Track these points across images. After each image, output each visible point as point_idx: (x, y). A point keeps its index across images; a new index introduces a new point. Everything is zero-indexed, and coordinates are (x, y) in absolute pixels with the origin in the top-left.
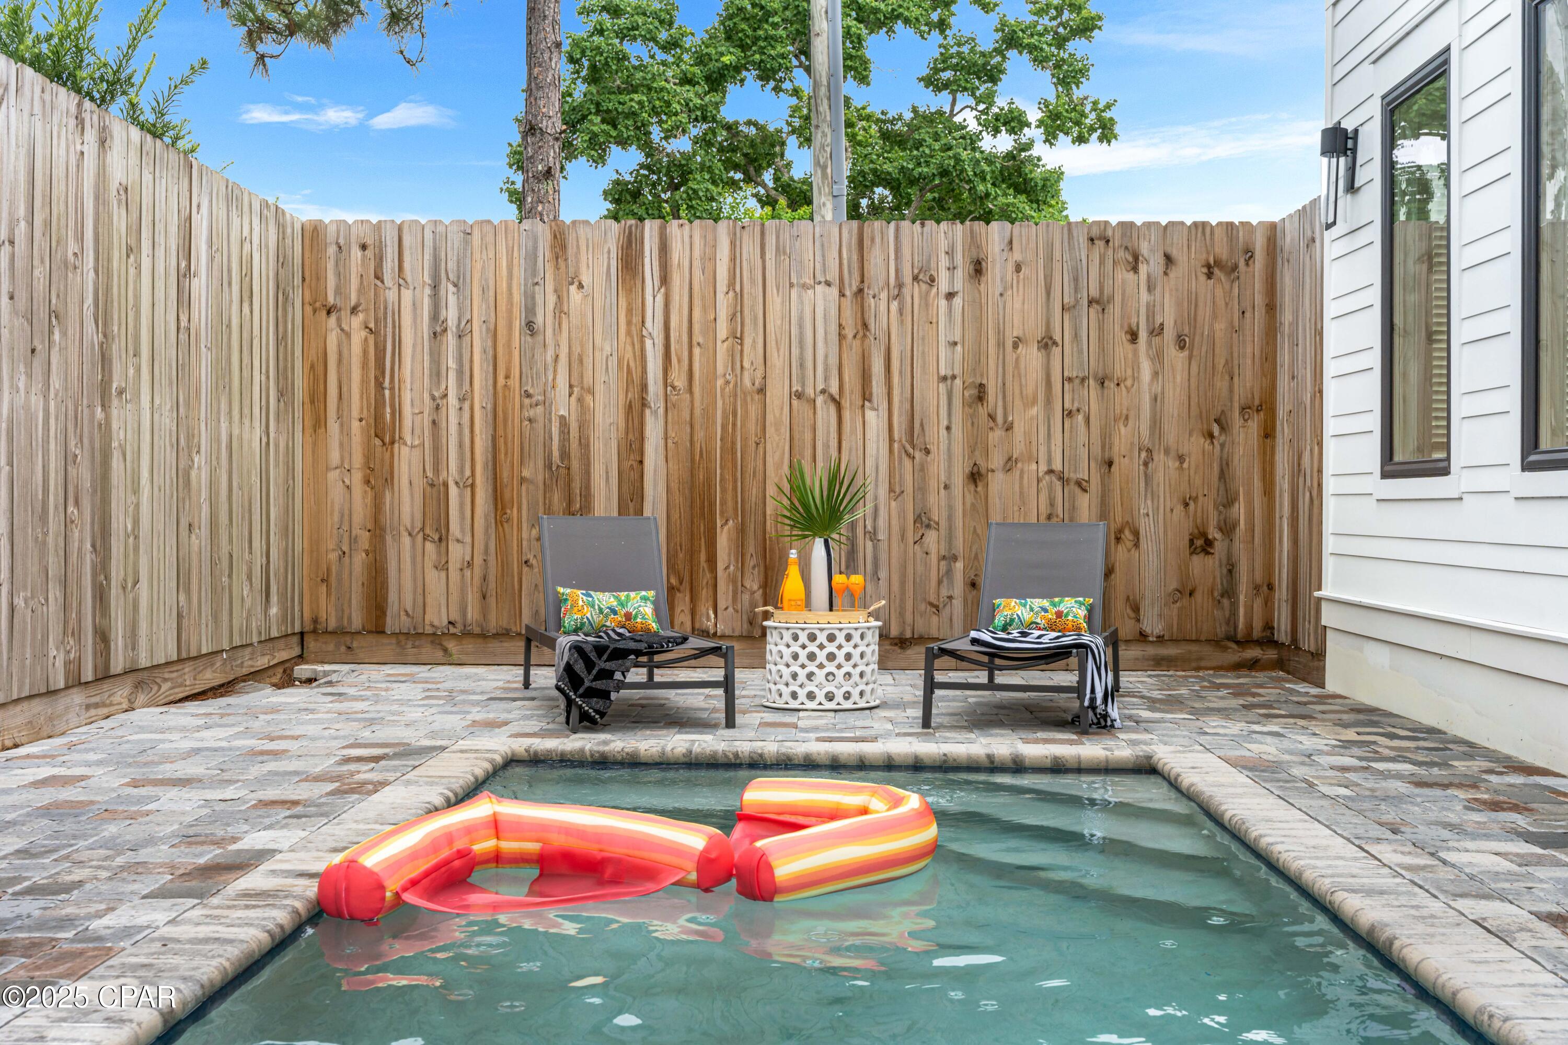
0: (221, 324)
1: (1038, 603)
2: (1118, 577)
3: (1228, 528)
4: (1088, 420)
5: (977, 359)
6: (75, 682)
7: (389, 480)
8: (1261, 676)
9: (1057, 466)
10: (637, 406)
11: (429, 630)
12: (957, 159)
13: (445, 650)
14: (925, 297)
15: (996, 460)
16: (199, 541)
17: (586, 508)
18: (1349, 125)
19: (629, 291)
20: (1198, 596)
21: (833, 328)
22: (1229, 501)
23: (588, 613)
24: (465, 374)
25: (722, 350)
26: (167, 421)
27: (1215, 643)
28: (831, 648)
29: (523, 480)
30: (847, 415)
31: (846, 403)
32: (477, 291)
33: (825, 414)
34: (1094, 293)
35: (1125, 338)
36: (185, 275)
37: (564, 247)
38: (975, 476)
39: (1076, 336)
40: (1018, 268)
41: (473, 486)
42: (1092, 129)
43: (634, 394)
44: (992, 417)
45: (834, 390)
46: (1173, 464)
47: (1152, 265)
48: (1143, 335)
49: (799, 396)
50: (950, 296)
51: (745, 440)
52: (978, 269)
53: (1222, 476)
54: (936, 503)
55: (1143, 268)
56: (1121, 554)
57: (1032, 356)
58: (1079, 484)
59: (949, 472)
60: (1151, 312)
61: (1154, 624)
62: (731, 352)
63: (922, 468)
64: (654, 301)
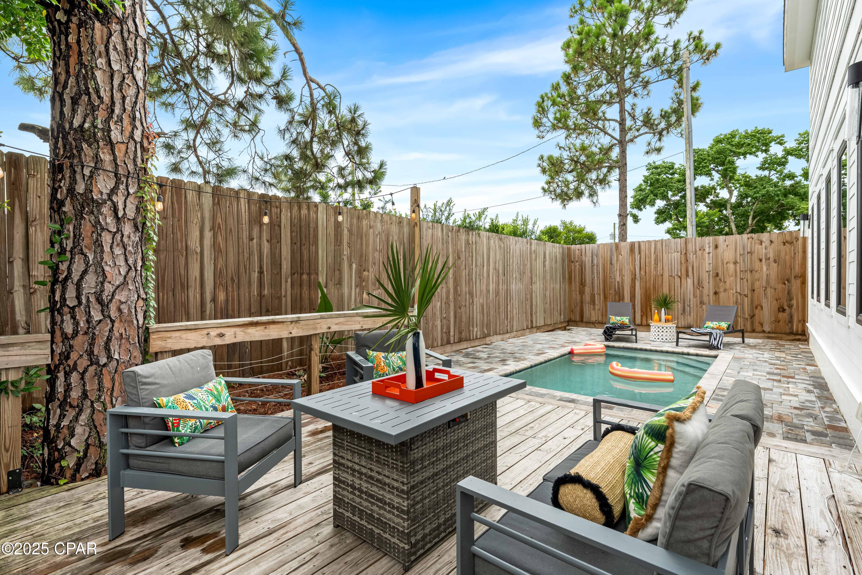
0: (551, 268)
1: (715, 323)
2: (756, 318)
3: (790, 306)
4: (747, 280)
5: (716, 267)
6: (527, 328)
7: (584, 293)
9: (739, 291)
10: (634, 278)
11: (590, 321)
14: (702, 254)
15: (722, 290)
16: (548, 305)
17: (623, 299)
19: (632, 256)
20: (781, 323)
21: (679, 261)
22: (791, 299)
23: (615, 321)
24: (598, 273)
27: (787, 334)
29: (610, 293)
30: (683, 280)
31: (682, 278)
32: (600, 257)
33: (677, 280)
34: (749, 250)
35: (758, 261)
37: (618, 248)
38: (716, 293)
39: (744, 261)
40: (727, 246)
41: (600, 294)
43: (633, 276)
44: (720, 280)
45: (679, 274)
46: (773, 291)
47: (766, 243)
48: (764, 260)
49: (671, 276)
50: (709, 253)
52: (716, 247)
53: (789, 293)
54: (705, 299)
55: (764, 244)
56: (757, 312)
57: (731, 266)
58: (745, 295)
59: (709, 292)
60: (766, 254)
61: (767, 328)
62: (655, 267)
63: (702, 291)
64: (637, 257)
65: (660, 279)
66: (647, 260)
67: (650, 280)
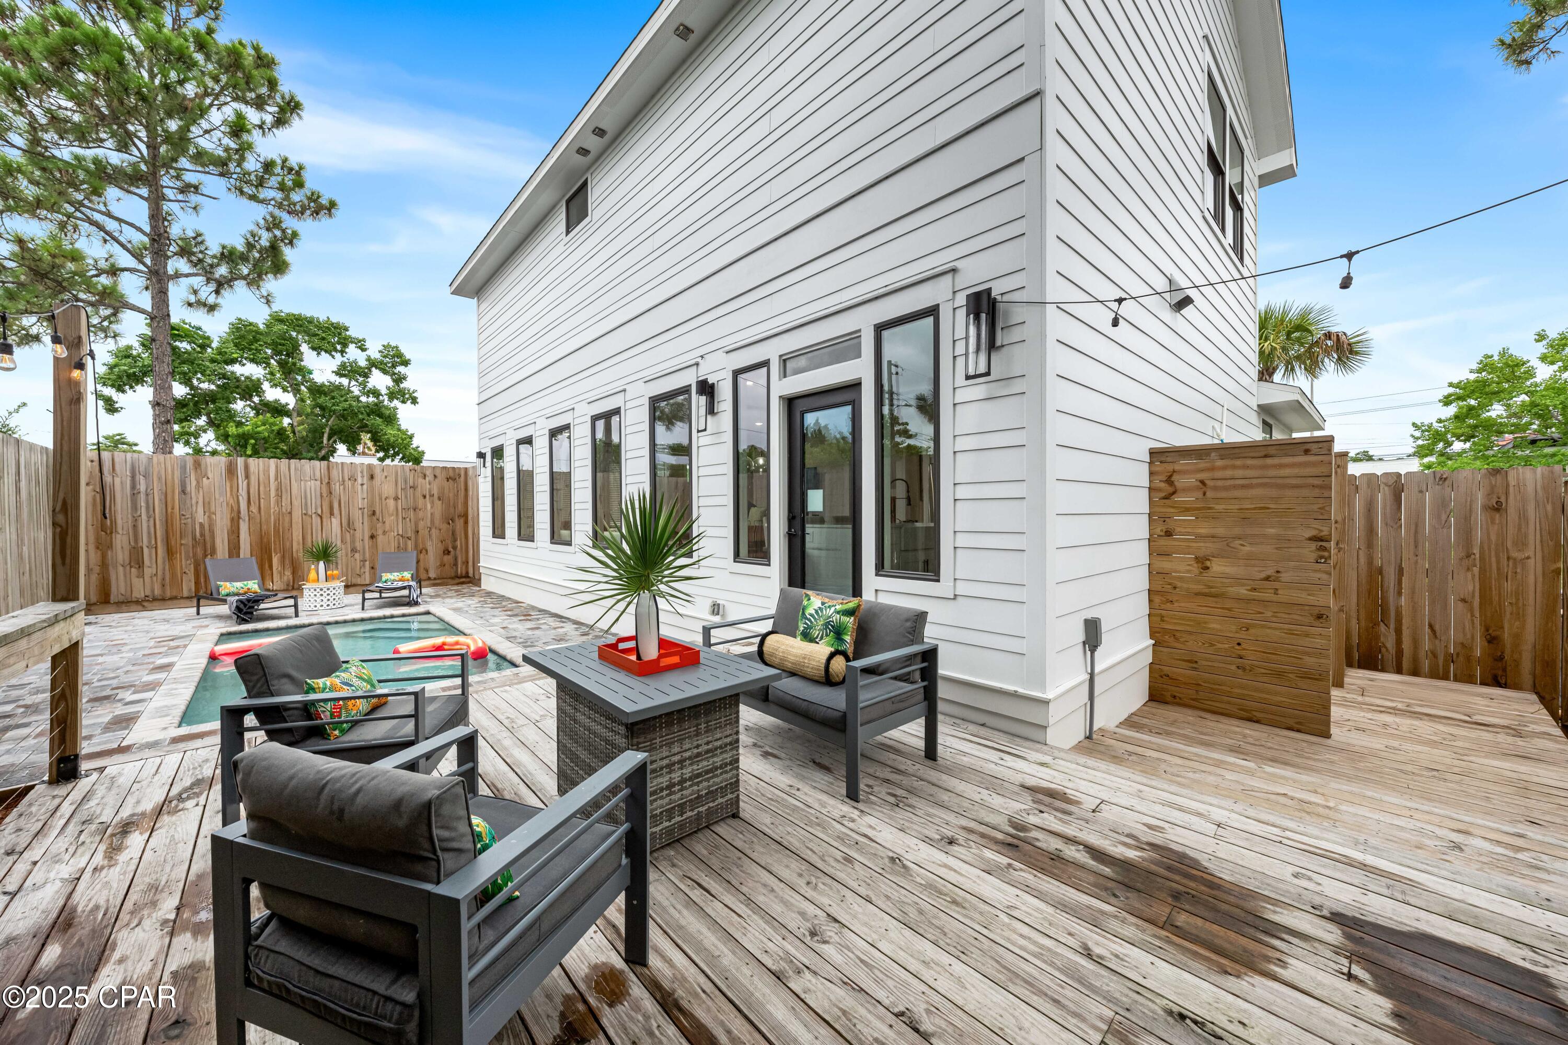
1: (396, 574)
2: (421, 563)
3: (455, 548)
4: (410, 520)
5: (371, 503)
7: (110, 546)
8: (464, 586)
9: (400, 533)
10: (236, 518)
11: (134, 599)
12: (350, 405)
13: (144, 606)
14: (353, 485)
15: (380, 532)
17: (213, 552)
18: (483, 451)
19: (231, 480)
20: (447, 566)
21: (318, 494)
22: (455, 540)
23: (232, 589)
24: (150, 508)
25: (273, 500)
26: (14, 537)
27: (452, 578)
28: (328, 592)
29: (181, 544)
30: (324, 520)
31: (324, 516)
32: (155, 479)
33: (316, 521)
34: (412, 484)
35: (422, 498)
36: (18, 481)
37: (199, 465)
38: (372, 537)
39: (406, 497)
40: (386, 477)
41: (156, 548)
42: (408, 399)
43: (235, 514)
44: (378, 520)
45: (319, 512)
46: (438, 531)
47: (430, 477)
48: (428, 496)
49: (305, 514)
50: (362, 485)
51: (283, 528)
52: (372, 477)
53: (453, 534)
54: (358, 545)
55: (427, 479)
56: (422, 556)
57: (391, 503)
58: (407, 538)
59: (363, 535)
60: (430, 490)
61: (432, 575)
62: (277, 502)
63: (354, 535)
64: (242, 484)
65: (287, 519)
66: (262, 489)
67: (268, 521)
